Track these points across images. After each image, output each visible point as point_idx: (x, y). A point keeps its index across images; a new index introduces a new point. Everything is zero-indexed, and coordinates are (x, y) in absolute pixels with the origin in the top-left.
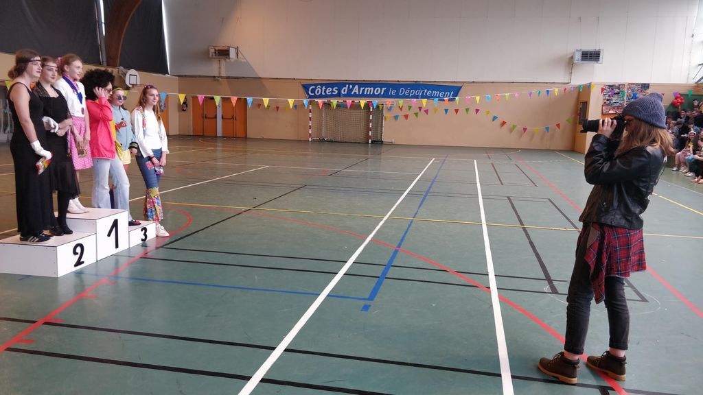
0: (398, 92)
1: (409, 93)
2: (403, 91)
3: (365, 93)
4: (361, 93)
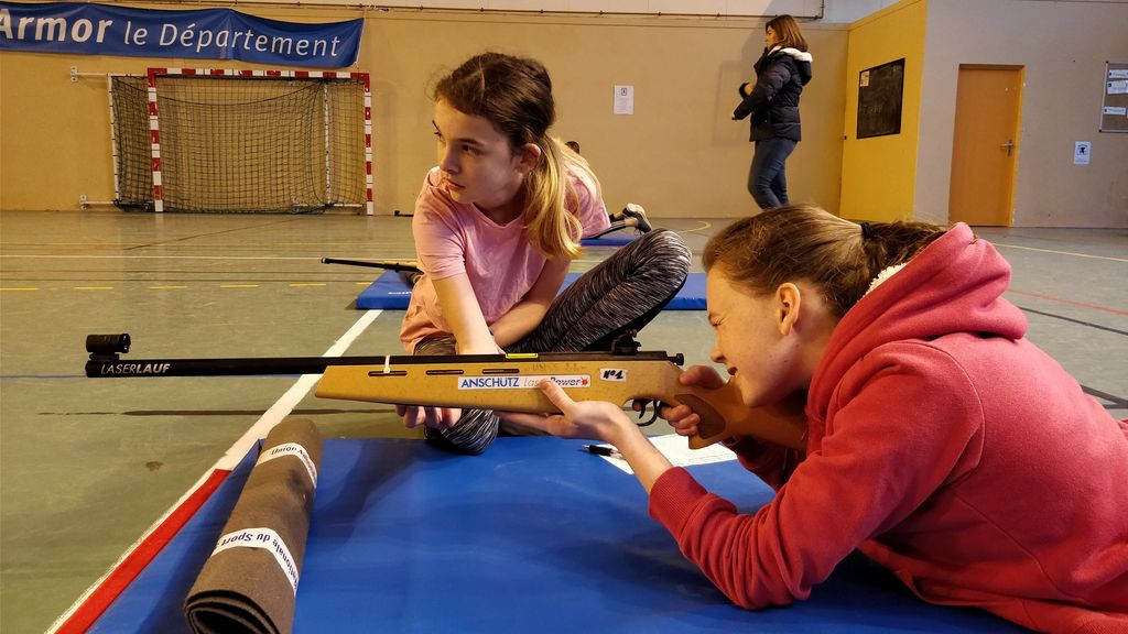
0: (154, 35)
1: (195, 40)
2: (169, 34)
3: (38, 36)
4: (21, 35)
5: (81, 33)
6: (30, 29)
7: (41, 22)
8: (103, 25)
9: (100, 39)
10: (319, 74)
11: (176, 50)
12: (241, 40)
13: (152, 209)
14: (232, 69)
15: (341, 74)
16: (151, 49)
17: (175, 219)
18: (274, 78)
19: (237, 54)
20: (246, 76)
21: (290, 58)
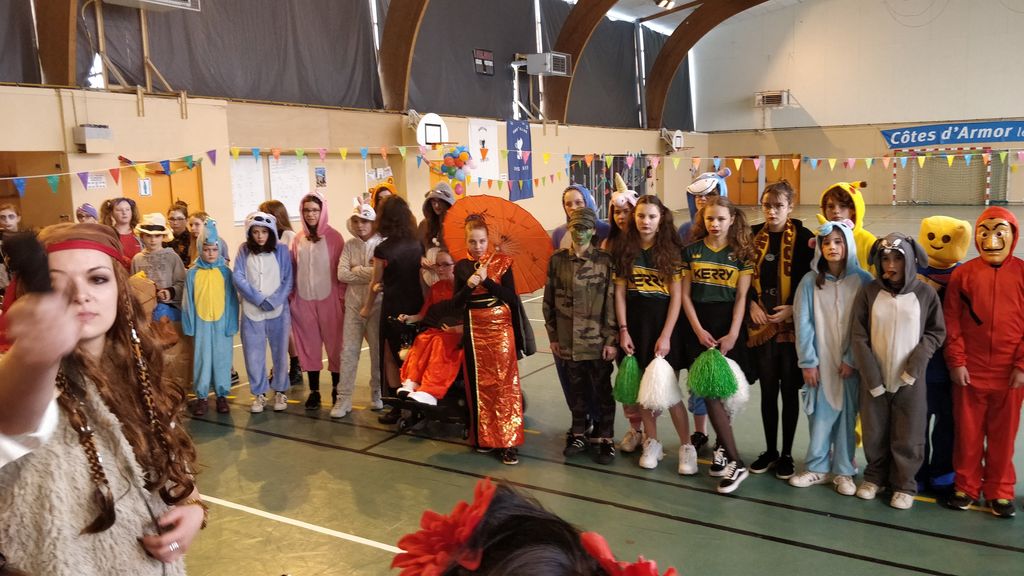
3: (979, 136)
4: (972, 137)
5: (999, 132)
6: (976, 133)
7: (981, 131)
8: (1008, 129)
9: (1006, 135)
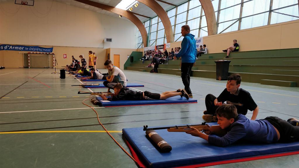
1: (34, 50)
2: (31, 49)
5: (20, 48)
6: (14, 48)
8: (23, 48)
10: (48, 53)
11: (31, 51)
12: (39, 50)
13: (28, 68)
14: (38, 53)
15: (51, 53)
16: (28, 50)
17: (31, 69)
18: (43, 54)
19: (39, 51)
20: (40, 53)
21: (45, 52)
